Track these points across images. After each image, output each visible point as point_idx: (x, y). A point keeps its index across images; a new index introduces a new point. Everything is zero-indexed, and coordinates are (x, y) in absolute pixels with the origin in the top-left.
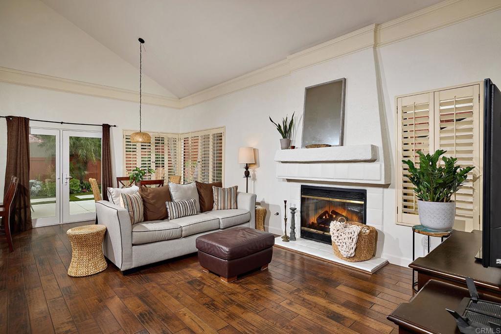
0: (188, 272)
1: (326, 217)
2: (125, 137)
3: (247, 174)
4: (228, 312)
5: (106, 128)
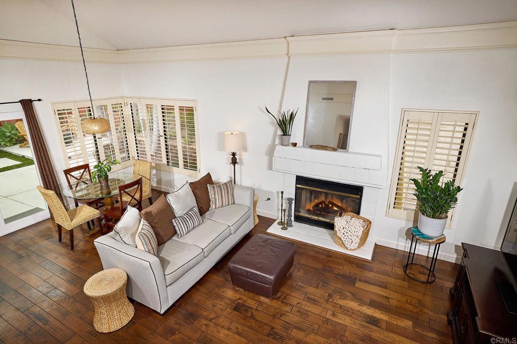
0: (221, 293)
1: (322, 206)
2: (57, 113)
3: (234, 161)
4: (293, 338)
5: (27, 105)
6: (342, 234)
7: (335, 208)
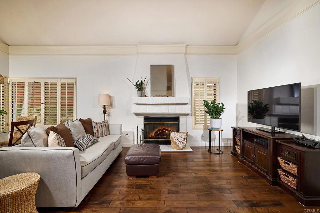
1: (159, 132)
3: (105, 112)
4: (184, 190)
6: (177, 140)
7: (167, 132)
